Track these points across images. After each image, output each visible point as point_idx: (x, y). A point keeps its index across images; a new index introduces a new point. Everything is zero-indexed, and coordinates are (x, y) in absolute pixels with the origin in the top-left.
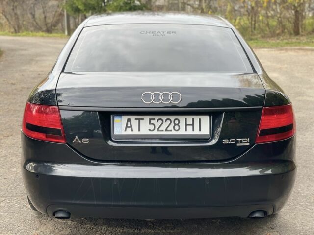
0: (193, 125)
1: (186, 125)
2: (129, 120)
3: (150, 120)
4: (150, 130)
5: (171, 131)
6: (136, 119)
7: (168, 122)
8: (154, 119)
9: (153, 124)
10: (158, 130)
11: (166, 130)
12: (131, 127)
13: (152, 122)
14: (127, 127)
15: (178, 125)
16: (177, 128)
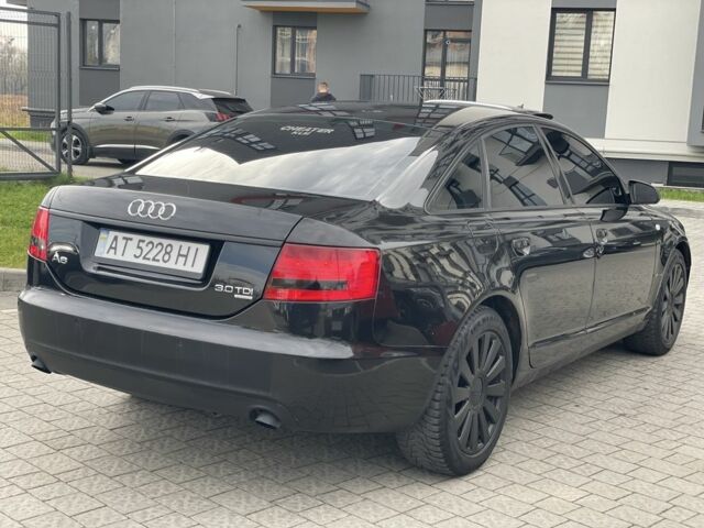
0: (186, 256)
1: (179, 255)
2: (116, 238)
3: (140, 241)
4: (135, 256)
5: (158, 261)
6: (124, 238)
7: (160, 247)
8: (143, 241)
9: (141, 248)
10: (144, 258)
11: (154, 259)
12: (115, 249)
13: (141, 244)
14: (111, 247)
15: (169, 253)
16: (166, 257)
